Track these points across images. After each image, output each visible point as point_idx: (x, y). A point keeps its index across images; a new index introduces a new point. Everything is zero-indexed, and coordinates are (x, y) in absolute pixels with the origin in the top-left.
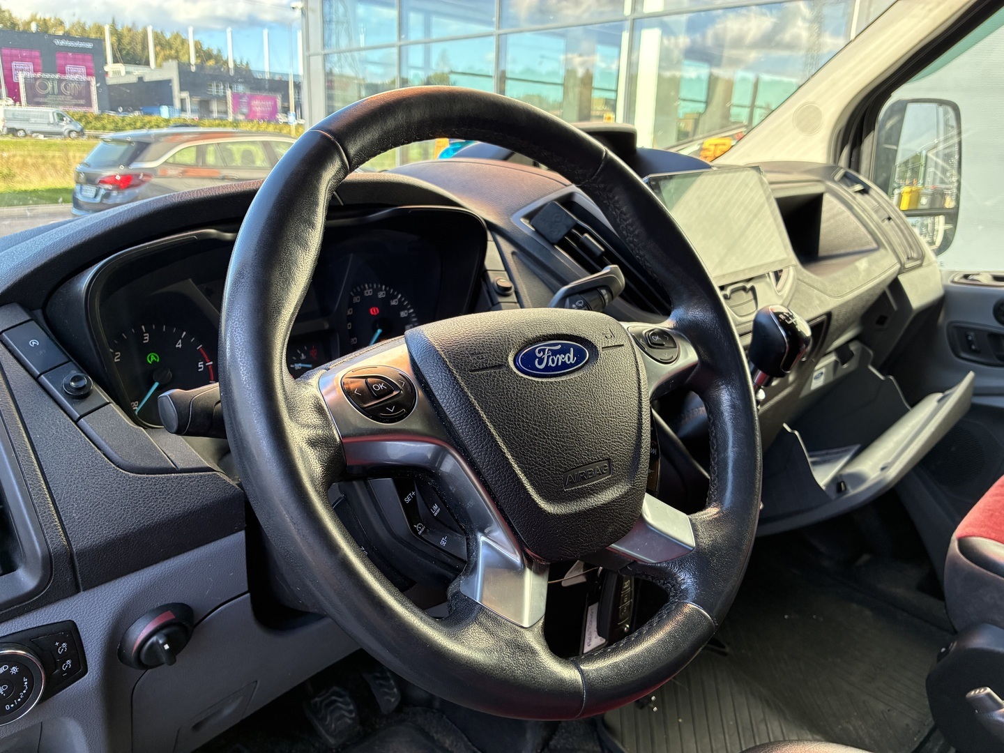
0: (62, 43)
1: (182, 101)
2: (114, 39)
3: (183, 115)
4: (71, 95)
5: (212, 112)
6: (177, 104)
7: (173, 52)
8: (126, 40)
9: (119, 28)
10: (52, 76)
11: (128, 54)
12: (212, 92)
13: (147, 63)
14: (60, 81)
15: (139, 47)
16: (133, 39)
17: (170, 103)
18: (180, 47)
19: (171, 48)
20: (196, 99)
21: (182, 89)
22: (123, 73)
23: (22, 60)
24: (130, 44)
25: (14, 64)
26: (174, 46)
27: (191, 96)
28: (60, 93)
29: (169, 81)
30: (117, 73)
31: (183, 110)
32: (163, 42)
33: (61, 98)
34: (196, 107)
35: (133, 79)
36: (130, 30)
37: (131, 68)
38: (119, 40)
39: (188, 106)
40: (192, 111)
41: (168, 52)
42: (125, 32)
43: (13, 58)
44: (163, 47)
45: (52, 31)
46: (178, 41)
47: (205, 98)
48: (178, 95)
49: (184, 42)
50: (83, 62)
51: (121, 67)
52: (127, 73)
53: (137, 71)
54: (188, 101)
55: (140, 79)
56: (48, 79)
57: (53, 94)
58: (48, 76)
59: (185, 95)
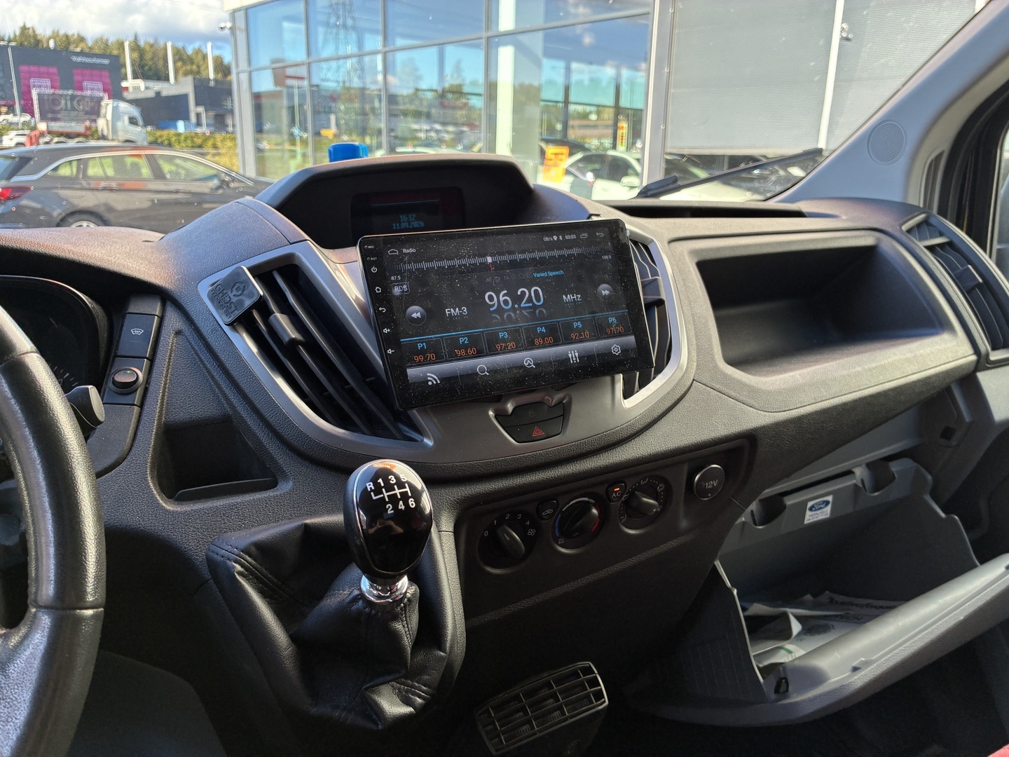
0: (79, 59)
1: (198, 115)
2: (136, 55)
3: (199, 130)
4: (83, 110)
5: (227, 126)
6: (193, 119)
7: (194, 67)
8: (148, 56)
9: (142, 43)
10: (65, 92)
11: (150, 69)
12: (227, 106)
13: (167, 79)
14: (73, 97)
15: (161, 63)
16: (155, 55)
17: (186, 118)
18: (201, 63)
19: (192, 63)
20: (212, 114)
21: (197, 104)
22: (143, 88)
23: (40, 77)
24: (152, 59)
25: (32, 80)
26: (196, 61)
27: (206, 111)
28: (73, 109)
29: (185, 96)
30: (137, 88)
31: (199, 124)
32: (185, 57)
33: (73, 114)
34: (212, 121)
35: (151, 94)
36: (152, 46)
37: (151, 84)
38: (141, 56)
39: (204, 121)
40: (208, 125)
41: (189, 67)
42: (148, 48)
43: (31, 75)
44: (184, 63)
45: (72, 48)
46: (200, 56)
47: (220, 112)
48: (194, 109)
49: (205, 57)
50: (100, 79)
51: (141, 83)
52: (147, 88)
53: (157, 86)
54: (204, 116)
55: (158, 94)
56: (61, 95)
57: (66, 110)
58: (61, 92)
59: (201, 109)
